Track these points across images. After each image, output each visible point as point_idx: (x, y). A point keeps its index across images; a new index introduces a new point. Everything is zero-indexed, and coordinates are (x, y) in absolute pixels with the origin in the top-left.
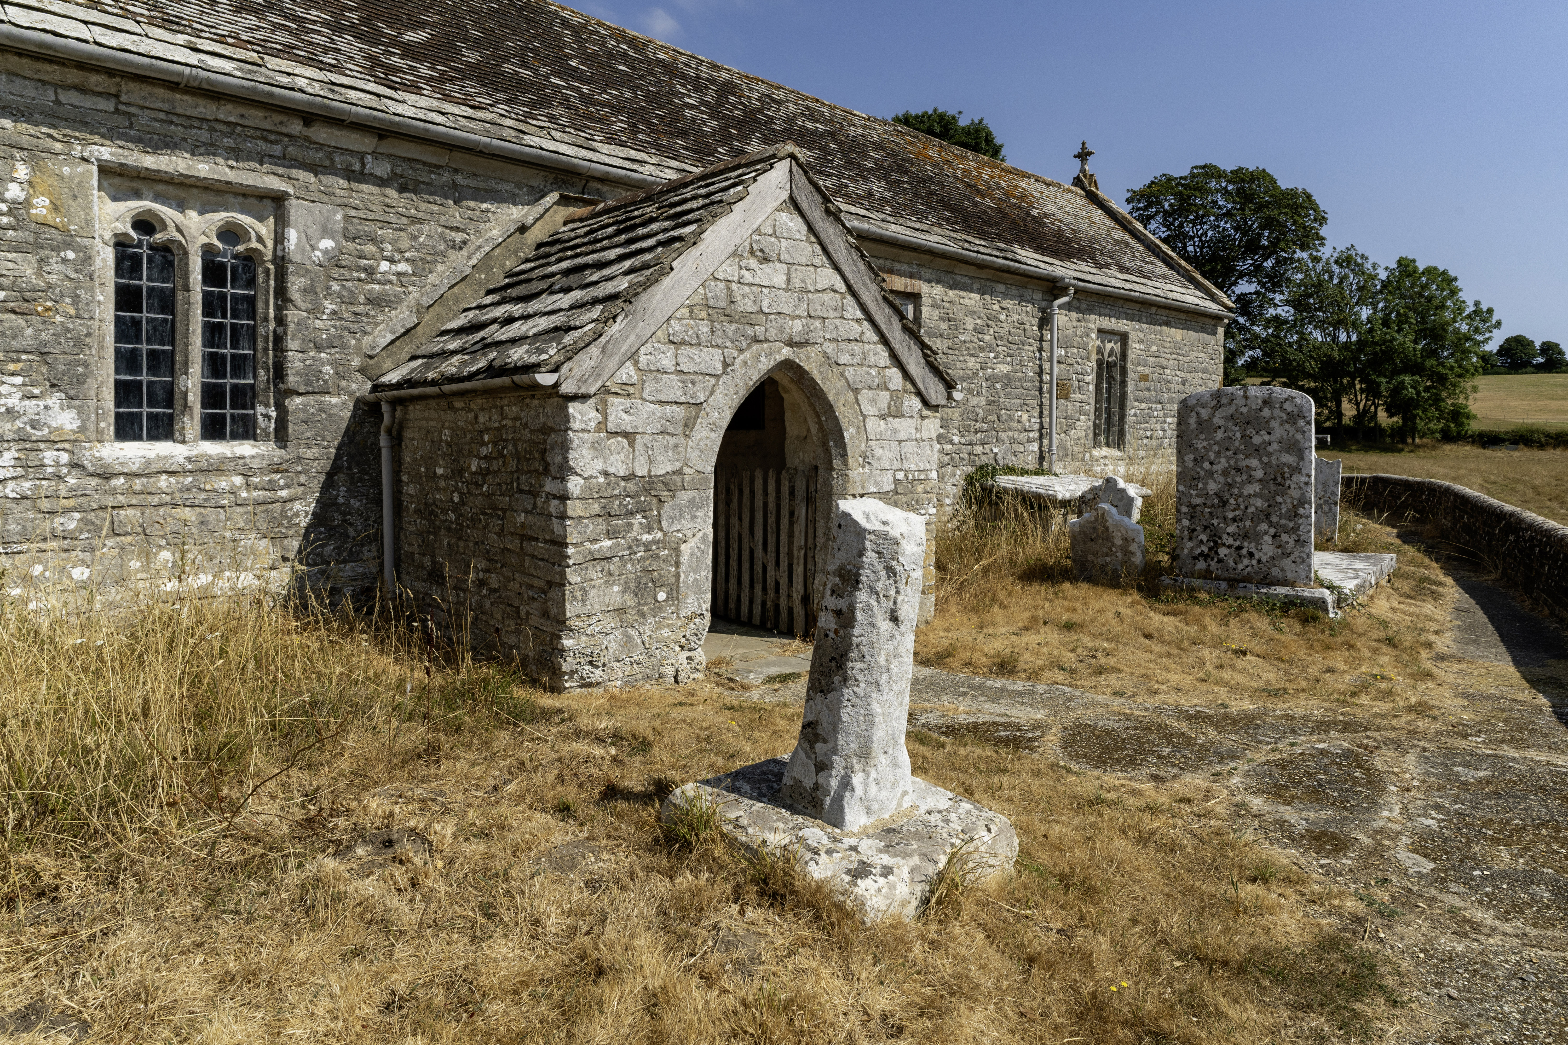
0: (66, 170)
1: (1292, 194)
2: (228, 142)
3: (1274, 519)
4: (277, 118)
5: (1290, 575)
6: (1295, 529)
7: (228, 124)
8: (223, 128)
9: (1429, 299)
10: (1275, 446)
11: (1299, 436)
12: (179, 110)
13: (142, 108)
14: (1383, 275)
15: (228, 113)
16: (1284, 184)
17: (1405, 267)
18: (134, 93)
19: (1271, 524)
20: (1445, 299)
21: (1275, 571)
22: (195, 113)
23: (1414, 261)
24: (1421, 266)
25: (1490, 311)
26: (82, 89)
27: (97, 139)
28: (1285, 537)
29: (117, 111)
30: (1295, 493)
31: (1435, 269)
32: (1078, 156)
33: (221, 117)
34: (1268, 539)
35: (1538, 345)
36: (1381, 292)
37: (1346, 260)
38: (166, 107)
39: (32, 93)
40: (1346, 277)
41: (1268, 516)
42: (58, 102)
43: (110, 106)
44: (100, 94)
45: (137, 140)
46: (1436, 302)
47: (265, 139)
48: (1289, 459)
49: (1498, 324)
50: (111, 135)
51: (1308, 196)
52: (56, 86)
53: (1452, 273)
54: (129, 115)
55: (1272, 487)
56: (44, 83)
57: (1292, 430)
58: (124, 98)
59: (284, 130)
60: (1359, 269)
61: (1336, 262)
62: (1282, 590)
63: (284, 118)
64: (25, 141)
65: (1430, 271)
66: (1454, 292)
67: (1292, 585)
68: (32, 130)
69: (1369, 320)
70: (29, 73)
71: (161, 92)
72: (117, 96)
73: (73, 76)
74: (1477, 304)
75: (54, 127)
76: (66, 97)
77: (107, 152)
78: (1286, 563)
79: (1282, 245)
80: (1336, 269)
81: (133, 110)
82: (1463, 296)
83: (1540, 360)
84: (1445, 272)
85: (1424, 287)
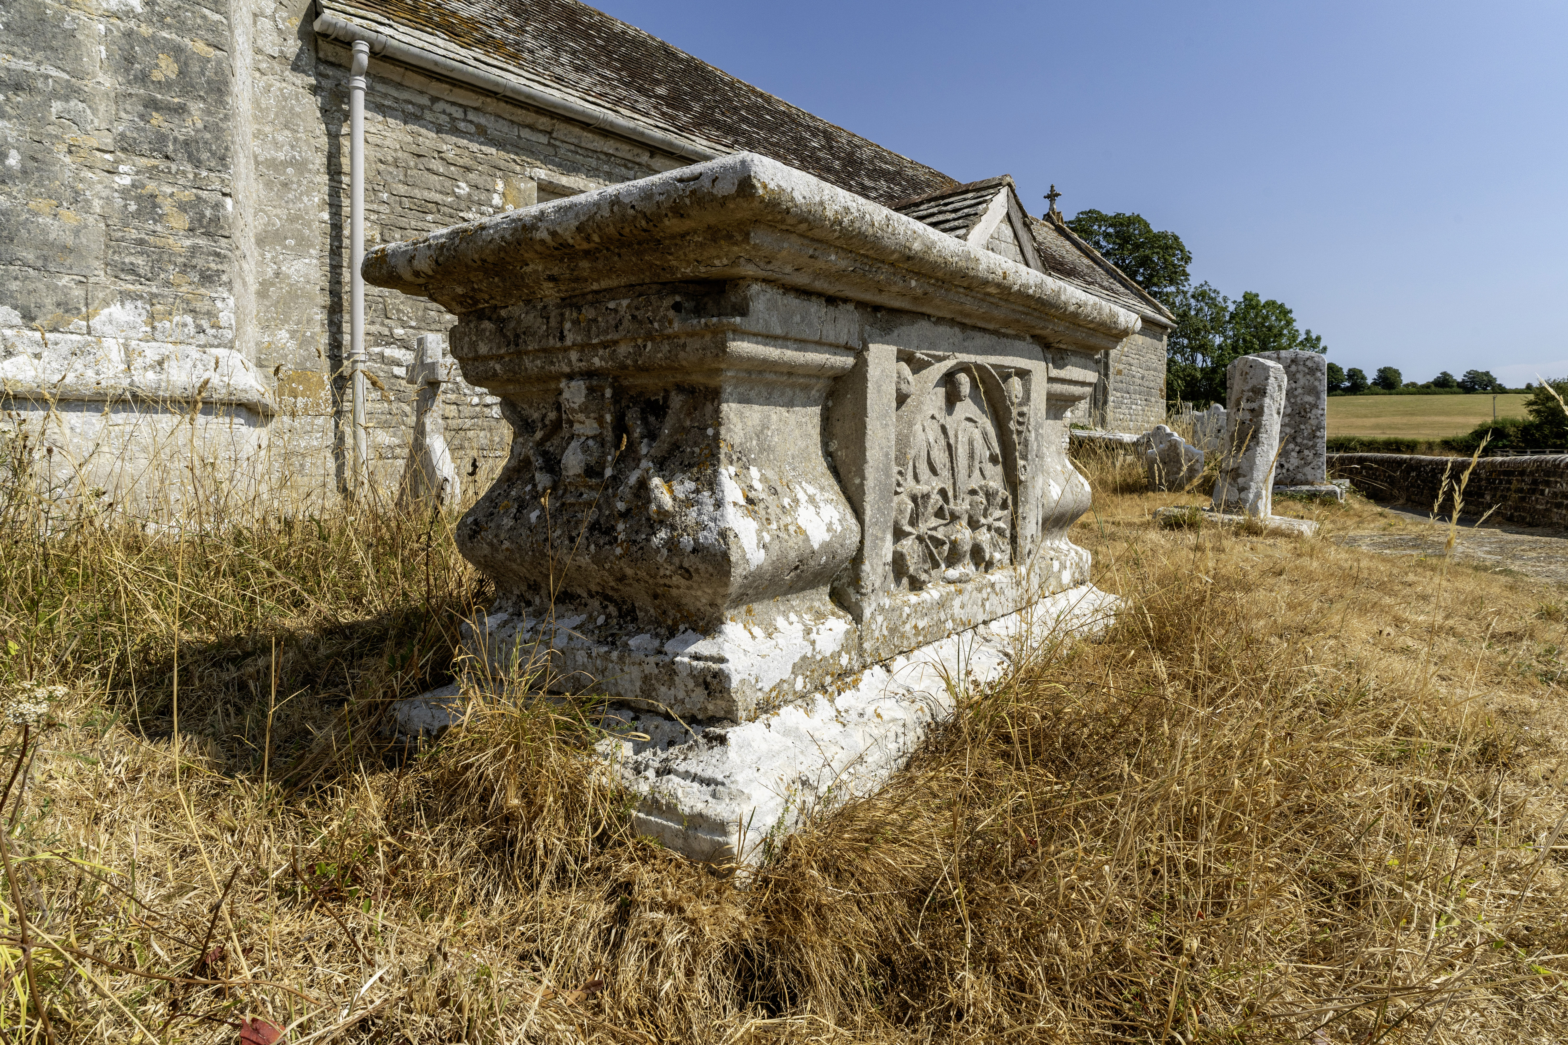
0: (522, 185)
1: (1163, 236)
2: (606, 168)
3: (1299, 440)
4: (636, 151)
5: (1310, 478)
6: (1314, 446)
7: (606, 154)
8: (603, 157)
9: (1270, 329)
10: (1300, 391)
11: (1317, 383)
12: (583, 145)
13: (563, 142)
14: (1232, 308)
15: (609, 146)
16: (1155, 229)
17: (1250, 300)
18: (562, 130)
19: (1296, 444)
20: (1282, 328)
21: (1299, 476)
22: (590, 146)
23: (1257, 295)
24: (1263, 300)
25: (1318, 339)
26: (532, 127)
27: (539, 163)
28: (1306, 452)
29: (549, 144)
30: (1314, 422)
31: (1274, 303)
32: (1048, 197)
33: (605, 149)
34: (1294, 454)
35: (1345, 371)
36: (1229, 322)
37: (1201, 295)
38: (576, 141)
39: (505, 129)
40: (1201, 309)
41: (1294, 438)
42: (519, 136)
43: (544, 139)
44: (541, 131)
45: (559, 165)
46: (1275, 331)
47: (626, 166)
48: (1310, 399)
49: (1325, 349)
50: (546, 161)
51: (1176, 238)
52: (519, 125)
53: (1288, 307)
54: (554, 146)
55: (1297, 418)
56: (512, 122)
57: (1312, 379)
58: (554, 135)
59: (638, 160)
60: (1213, 303)
61: (1193, 296)
62: (1305, 488)
63: (640, 151)
64: (502, 164)
65: (1271, 304)
66: (1289, 323)
67: (1312, 484)
68: (506, 156)
69: (1220, 347)
70: (507, 116)
71: (577, 131)
72: (550, 133)
73: (531, 118)
74: (1308, 332)
75: (517, 154)
76: (526, 133)
77: (542, 173)
78: (1308, 470)
79: (1155, 280)
80: (1193, 302)
81: (557, 143)
82: (1296, 325)
83: (1347, 384)
84: (1282, 306)
85: (1266, 318)
